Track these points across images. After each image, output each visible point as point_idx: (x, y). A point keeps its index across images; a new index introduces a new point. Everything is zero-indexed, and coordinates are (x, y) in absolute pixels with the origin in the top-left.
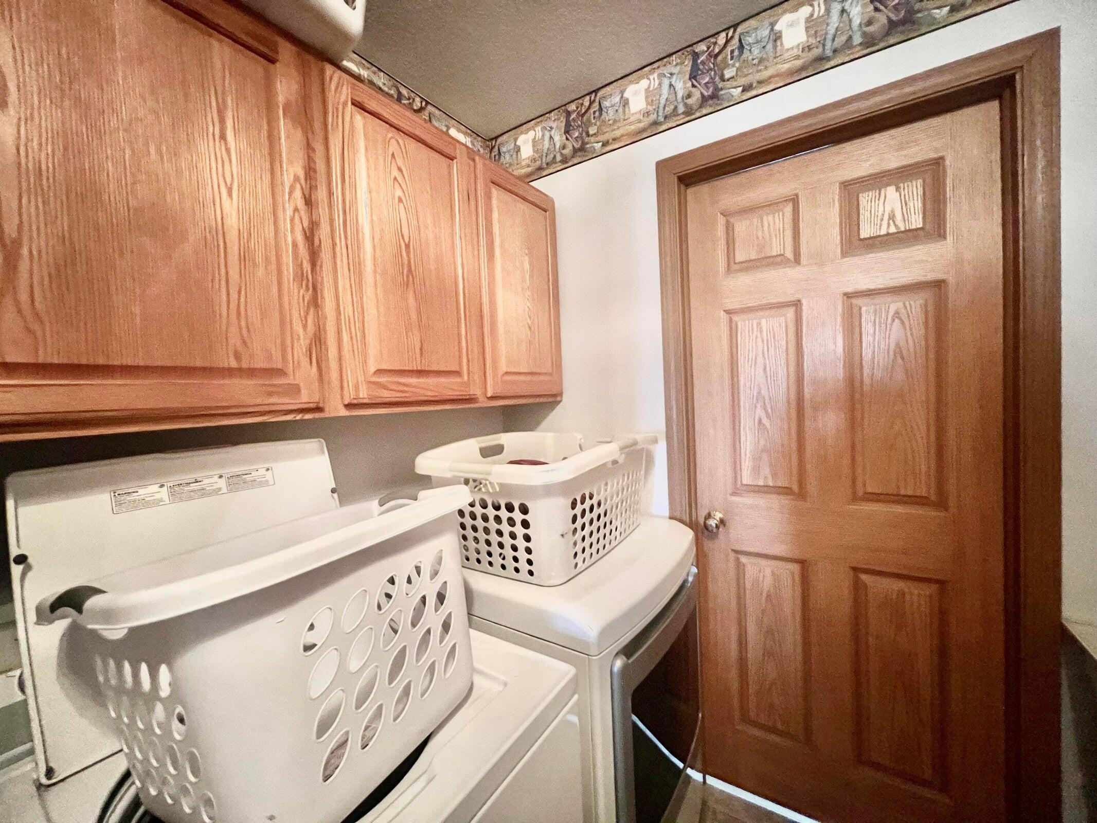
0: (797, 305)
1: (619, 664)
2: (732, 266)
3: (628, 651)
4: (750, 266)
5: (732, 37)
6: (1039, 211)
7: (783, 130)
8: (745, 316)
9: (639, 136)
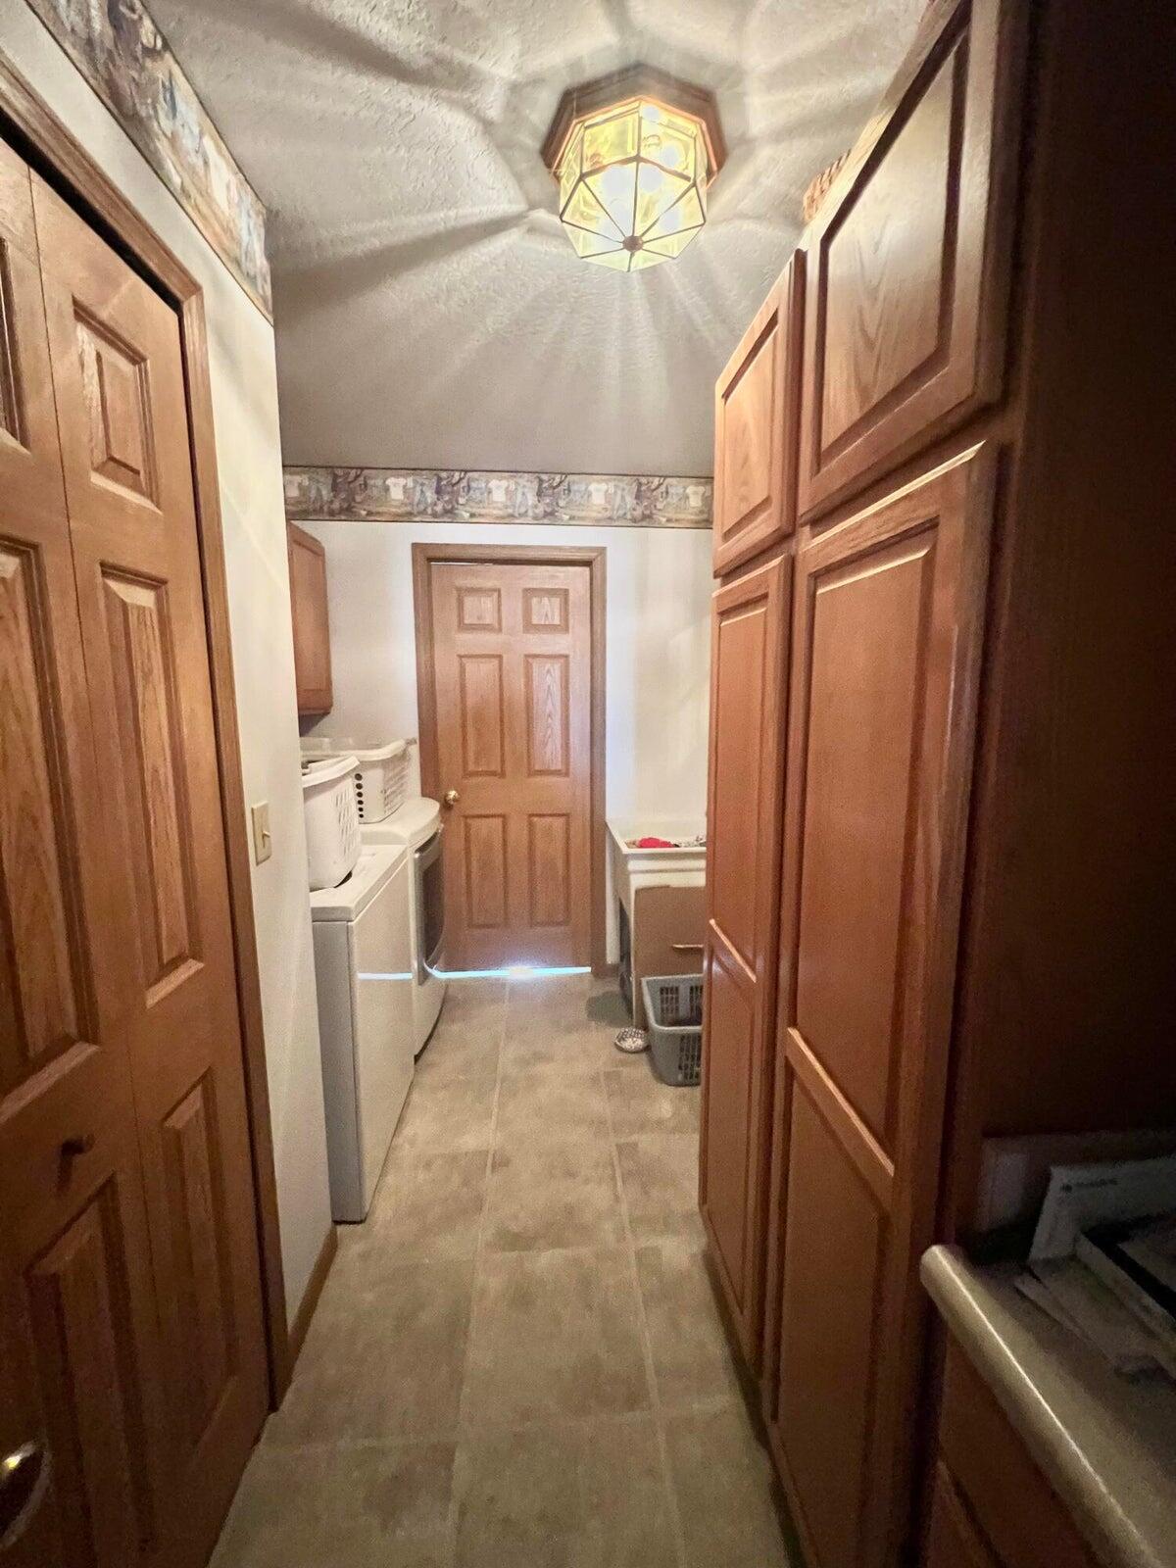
0: (500, 657)
1: (417, 855)
2: (463, 627)
3: (421, 850)
4: (473, 628)
5: (463, 478)
6: (599, 631)
7: (487, 551)
8: (470, 660)
9: (397, 518)
